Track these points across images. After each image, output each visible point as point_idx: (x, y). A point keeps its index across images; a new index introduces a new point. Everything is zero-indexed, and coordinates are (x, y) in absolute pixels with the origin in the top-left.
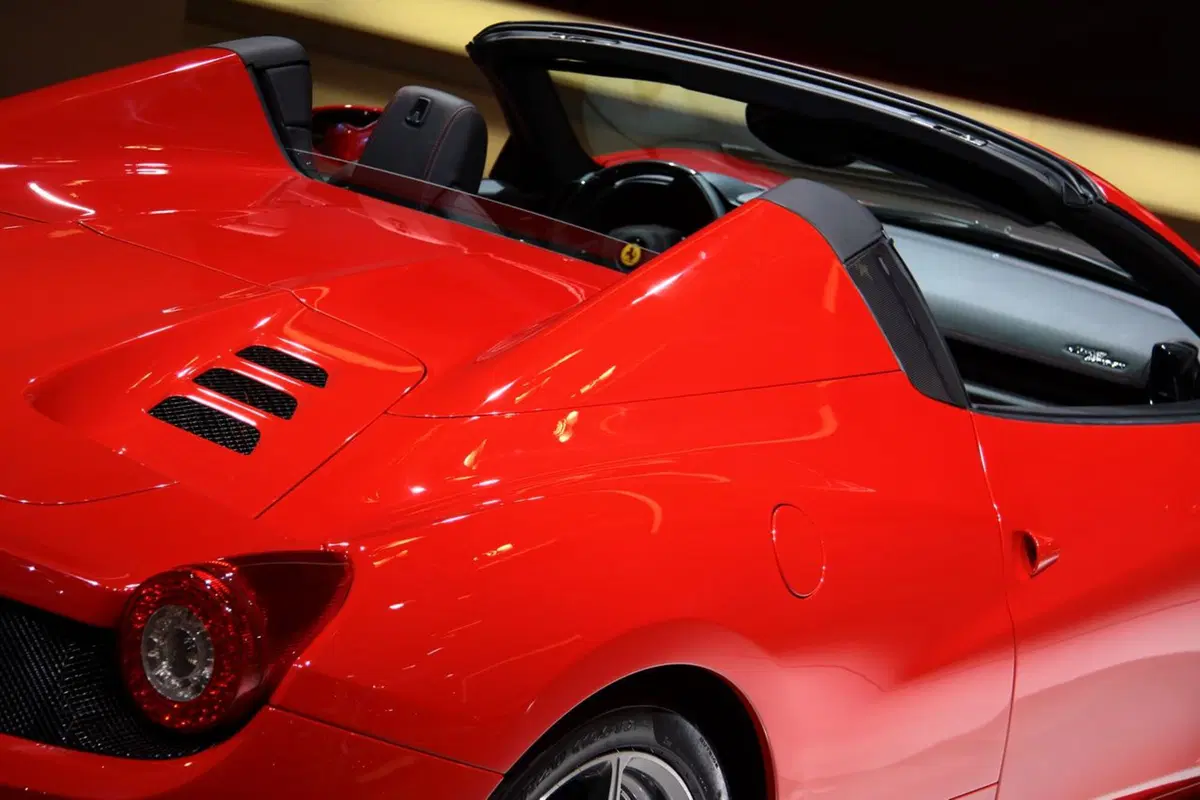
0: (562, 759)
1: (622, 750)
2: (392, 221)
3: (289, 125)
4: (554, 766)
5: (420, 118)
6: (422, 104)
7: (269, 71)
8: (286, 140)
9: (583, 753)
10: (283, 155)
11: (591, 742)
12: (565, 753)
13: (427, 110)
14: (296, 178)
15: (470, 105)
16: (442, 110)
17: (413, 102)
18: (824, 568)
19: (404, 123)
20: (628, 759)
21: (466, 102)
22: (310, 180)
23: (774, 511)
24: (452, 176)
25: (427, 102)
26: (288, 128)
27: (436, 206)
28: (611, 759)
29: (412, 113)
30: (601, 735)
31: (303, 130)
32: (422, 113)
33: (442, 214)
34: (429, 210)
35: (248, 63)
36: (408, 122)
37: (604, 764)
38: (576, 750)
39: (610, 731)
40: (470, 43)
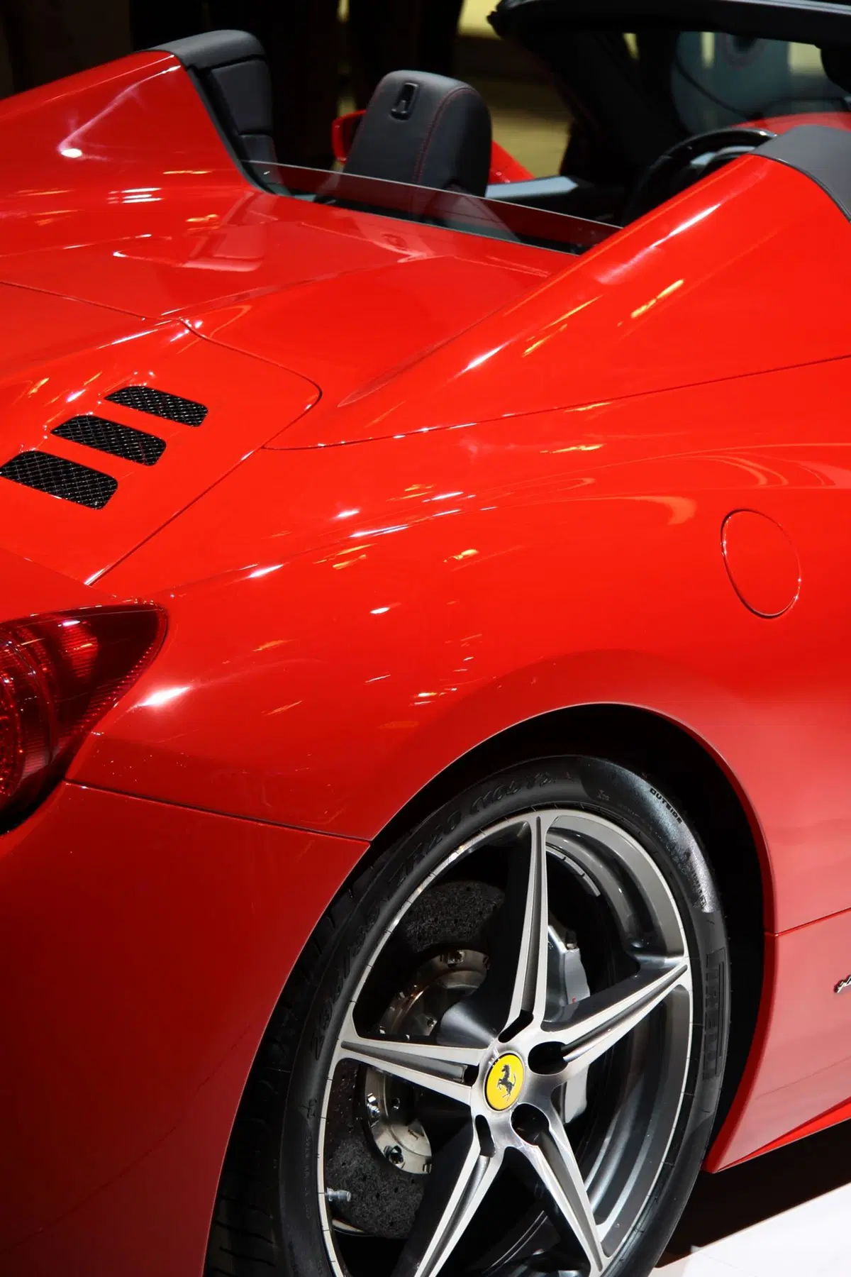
0: (458, 821)
1: (539, 808)
2: (389, 238)
3: (245, 133)
4: (447, 831)
5: (406, 108)
6: (408, 91)
7: (216, 71)
8: (242, 154)
9: (483, 814)
10: (240, 169)
11: (493, 800)
12: (460, 814)
13: (414, 97)
14: (257, 194)
15: (464, 85)
16: (429, 95)
17: (398, 90)
18: (800, 580)
19: (391, 117)
20: (549, 818)
21: (460, 82)
22: (273, 196)
23: (727, 518)
24: (447, 174)
25: (412, 87)
26: (244, 137)
27: (432, 213)
28: (529, 819)
29: (397, 104)
30: (505, 791)
31: (263, 137)
32: (408, 100)
33: (440, 221)
34: (423, 218)
35: (187, 64)
36: (396, 115)
37: (520, 825)
38: (474, 811)
39: (519, 787)
40: (493, 13)
